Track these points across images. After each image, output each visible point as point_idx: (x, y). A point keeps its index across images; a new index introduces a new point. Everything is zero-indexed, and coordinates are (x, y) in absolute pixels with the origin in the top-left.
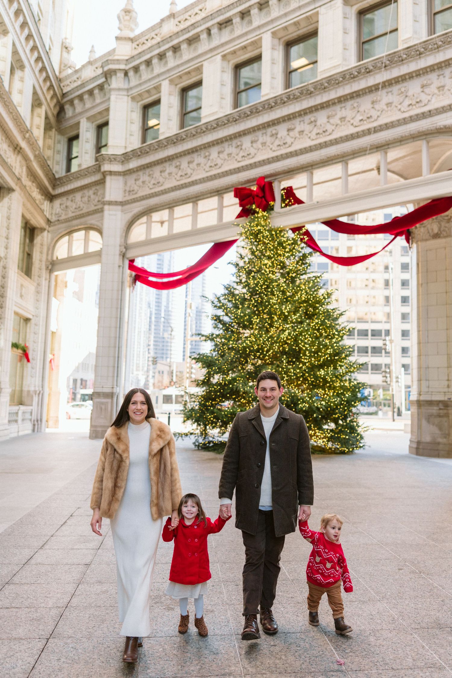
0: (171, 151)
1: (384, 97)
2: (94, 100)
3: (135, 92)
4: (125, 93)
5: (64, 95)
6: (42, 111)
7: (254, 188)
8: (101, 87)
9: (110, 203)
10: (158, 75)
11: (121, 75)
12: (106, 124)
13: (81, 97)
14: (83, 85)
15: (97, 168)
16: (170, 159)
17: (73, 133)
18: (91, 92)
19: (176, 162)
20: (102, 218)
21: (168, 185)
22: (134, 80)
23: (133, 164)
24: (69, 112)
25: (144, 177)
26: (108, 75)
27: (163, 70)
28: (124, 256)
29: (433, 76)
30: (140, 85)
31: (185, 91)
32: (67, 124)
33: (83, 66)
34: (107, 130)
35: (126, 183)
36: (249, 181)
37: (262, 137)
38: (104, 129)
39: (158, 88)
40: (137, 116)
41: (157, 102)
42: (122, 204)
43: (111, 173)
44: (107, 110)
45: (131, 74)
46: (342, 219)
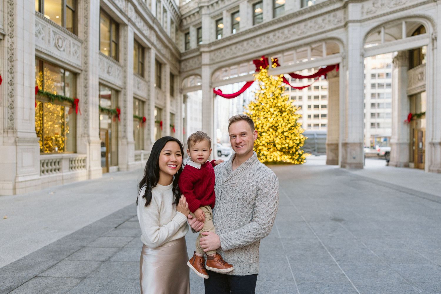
0: (228, 43)
1: (310, 23)
2: (195, 17)
3: (212, 15)
4: (208, 15)
5: (182, 16)
6: (174, 26)
7: (262, 59)
8: (198, 12)
9: (204, 65)
10: (222, 8)
11: (206, 8)
12: (201, 28)
13: (189, 16)
14: (190, 11)
15: (198, 49)
16: (228, 46)
17: (187, 32)
18: (194, 14)
19: (230, 48)
20: (201, 71)
21: (227, 57)
22: (211, 10)
23: (213, 48)
24: (185, 23)
25: (217, 53)
26: (201, 8)
27: (224, 6)
28: (211, 87)
29: (327, 16)
30: (214, 12)
31: (233, 15)
32: (184, 28)
33: (190, 2)
34: (201, 31)
35: (210, 56)
36: (259, 57)
37: (264, 38)
38: (200, 30)
39: (221, 14)
40: (213, 25)
41: (222, 19)
42: (210, 65)
43: (204, 52)
44: (201, 23)
45: (210, 7)
46: (295, 73)
